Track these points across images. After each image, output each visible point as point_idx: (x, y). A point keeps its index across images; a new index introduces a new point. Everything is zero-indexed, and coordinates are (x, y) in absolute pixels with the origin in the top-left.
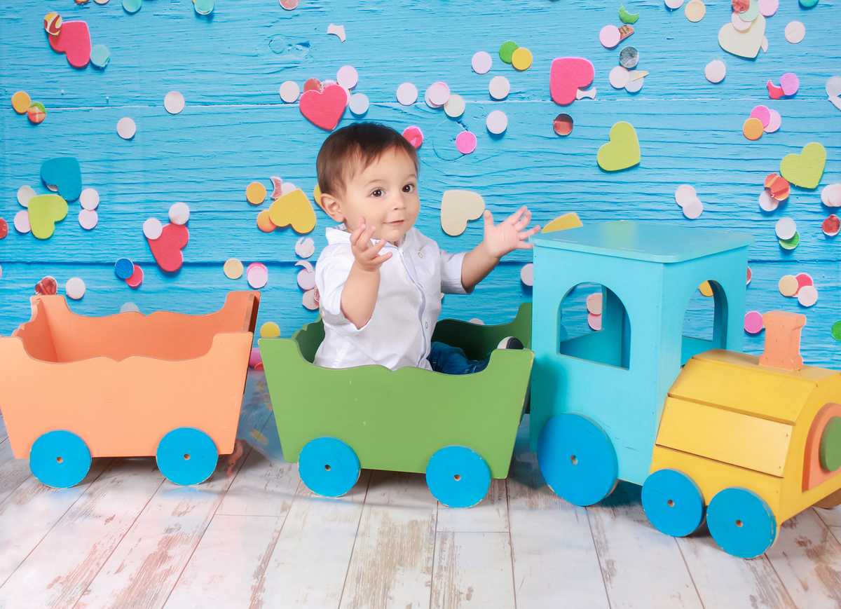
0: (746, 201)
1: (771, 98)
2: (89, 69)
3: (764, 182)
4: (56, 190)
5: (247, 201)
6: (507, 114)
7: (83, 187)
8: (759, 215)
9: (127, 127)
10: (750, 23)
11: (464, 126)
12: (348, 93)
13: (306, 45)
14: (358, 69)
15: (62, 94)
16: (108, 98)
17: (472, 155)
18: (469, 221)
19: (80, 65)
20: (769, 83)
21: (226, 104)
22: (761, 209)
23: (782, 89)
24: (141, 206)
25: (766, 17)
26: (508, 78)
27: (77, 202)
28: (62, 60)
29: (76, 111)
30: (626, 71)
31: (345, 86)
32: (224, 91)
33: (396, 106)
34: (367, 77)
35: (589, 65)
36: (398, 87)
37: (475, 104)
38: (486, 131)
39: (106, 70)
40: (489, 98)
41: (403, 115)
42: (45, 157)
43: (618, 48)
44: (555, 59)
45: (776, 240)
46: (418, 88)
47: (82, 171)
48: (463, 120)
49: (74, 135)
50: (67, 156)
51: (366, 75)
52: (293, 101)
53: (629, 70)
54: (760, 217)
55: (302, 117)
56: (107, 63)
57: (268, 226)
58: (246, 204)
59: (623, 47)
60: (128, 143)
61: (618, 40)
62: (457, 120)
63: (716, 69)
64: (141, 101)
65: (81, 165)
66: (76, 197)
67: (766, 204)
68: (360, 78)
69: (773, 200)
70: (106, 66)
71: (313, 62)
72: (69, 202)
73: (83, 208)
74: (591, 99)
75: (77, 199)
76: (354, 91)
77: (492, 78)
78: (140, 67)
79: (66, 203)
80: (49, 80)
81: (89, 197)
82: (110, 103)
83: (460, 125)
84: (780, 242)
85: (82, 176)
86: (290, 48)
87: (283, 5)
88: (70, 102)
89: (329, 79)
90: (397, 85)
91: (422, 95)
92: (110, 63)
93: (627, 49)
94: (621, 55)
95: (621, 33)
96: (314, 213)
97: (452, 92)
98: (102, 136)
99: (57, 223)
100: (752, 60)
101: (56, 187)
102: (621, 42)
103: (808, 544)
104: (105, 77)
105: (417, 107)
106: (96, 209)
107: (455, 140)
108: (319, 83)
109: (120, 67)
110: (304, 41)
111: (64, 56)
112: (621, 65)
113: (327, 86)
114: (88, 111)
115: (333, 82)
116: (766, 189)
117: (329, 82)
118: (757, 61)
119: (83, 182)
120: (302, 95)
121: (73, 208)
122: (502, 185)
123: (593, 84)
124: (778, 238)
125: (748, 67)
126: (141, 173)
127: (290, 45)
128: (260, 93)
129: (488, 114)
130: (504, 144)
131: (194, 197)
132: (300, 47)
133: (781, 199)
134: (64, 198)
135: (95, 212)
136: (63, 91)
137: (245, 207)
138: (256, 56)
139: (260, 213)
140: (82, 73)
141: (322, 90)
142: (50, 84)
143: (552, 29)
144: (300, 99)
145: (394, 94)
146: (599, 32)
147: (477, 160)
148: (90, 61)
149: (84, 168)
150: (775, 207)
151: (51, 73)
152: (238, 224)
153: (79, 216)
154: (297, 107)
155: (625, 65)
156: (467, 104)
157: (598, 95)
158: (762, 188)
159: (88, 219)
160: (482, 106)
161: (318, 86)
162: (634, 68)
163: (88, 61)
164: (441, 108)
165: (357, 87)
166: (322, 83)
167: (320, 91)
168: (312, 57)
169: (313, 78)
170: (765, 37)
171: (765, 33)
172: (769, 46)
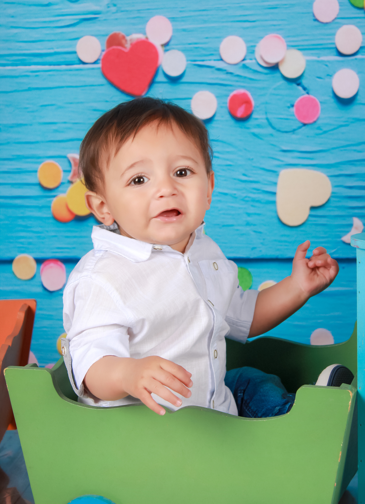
5: (40, 185)
6: (359, 73)
11: (305, 89)
12: (160, 50)
14: (172, 19)
17: (316, 126)
18: (313, 208)
21: (12, 65)
26: (359, 27)
31: (157, 41)
32: (9, 49)
33: (220, 65)
34: (184, 30)
36: (220, 42)
37: (318, 62)
38: (331, 94)
40: (335, 53)
41: (229, 76)
46: (246, 41)
48: (304, 82)
51: (184, 27)
52: (93, 61)
55: (103, 81)
57: (65, 215)
58: (38, 188)
62: (297, 81)
68: (175, 31)
71: (117, 12)
76: (168, 48)
77: (338, 28)
83: (300, 88)
89: (136, 33)
90: (220, 39)
91: (251, 51)
97: (290, 47)
105: (245, 67)
107: (293, 106)
108: (124, 37)
113: (134, 42)
115: (141, 36)
117: (136, 36)
120: (104, 53)
122: (352, 163)
128: (52, 51)
129: (335, 73)
130: (356, 111)
137: (36, 191)
138: (47, 5)
139: (55, 200)
141: (128, 46)
144: (101, 57)
145: (217, 50)
147: (320, 132)
152: (28, 213)
154: (98, 69)
156: (308, 62)
160: (327, 64)
161: (123, 41)
164: (275, 67)
165: (171, 43)
166: (128, 38)
167: (125, 48)
168: (115, 5)
169: (117, 32)
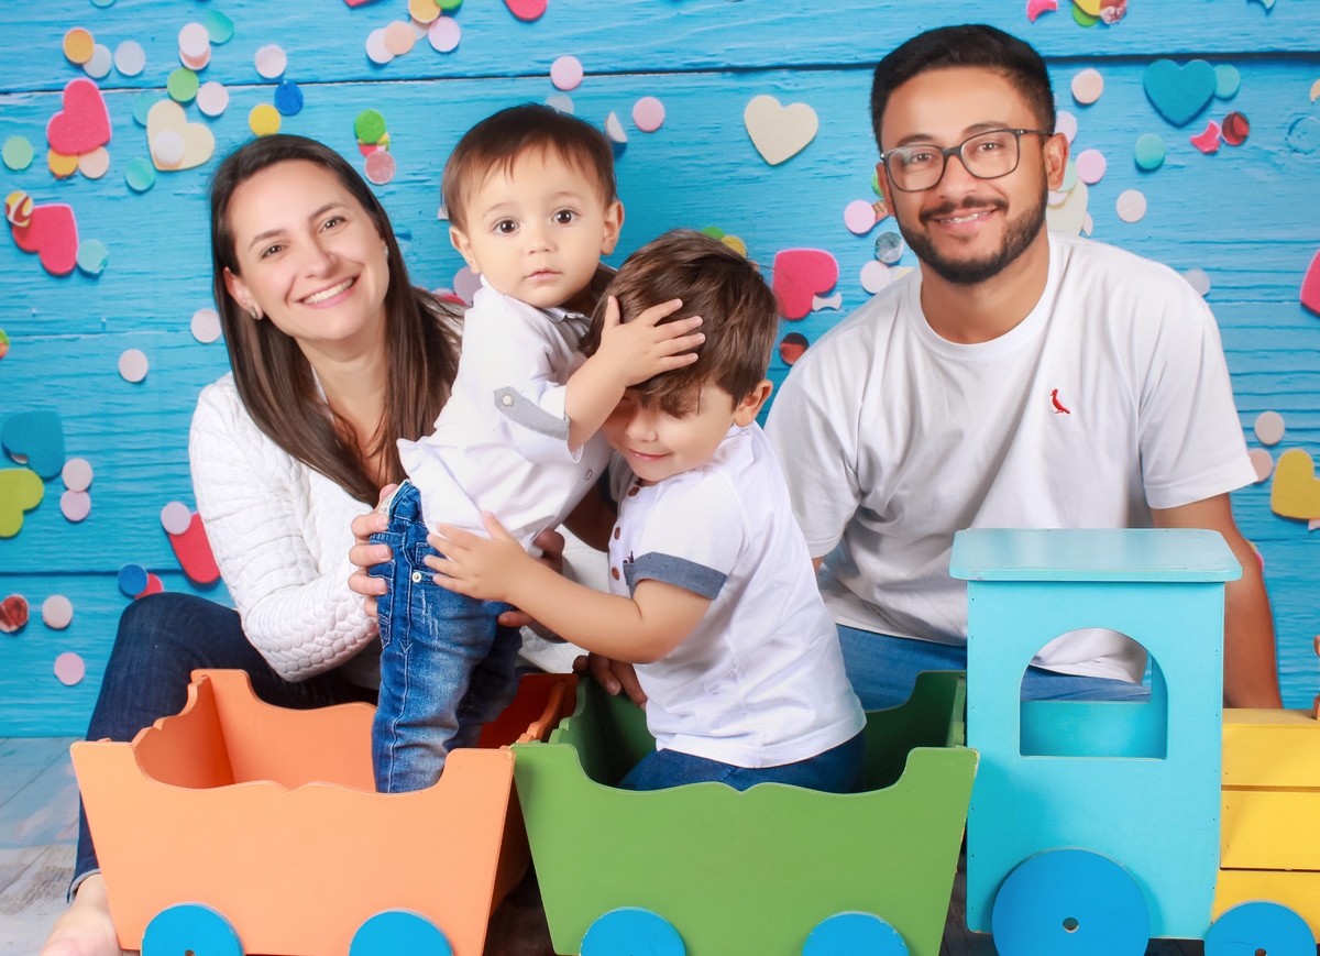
2: (75, 277)
4: (24, 462)
7: (67, 456)
9: (135, 364)
10: (1065, 194)
13: (407, 237)
15: (34, 315)
16: (104, 320)
19: (61, 270)
24: (158, 484)
25: (1089, 185)
27: (57, 480)
28: (33, 264)
29: (55, 340)
30: (885, 269)
35: (830, 261)
39: (102, 278)
42: (7, 411)
43: (872, 234)
44: (779, 252)
47: (65, 432)
49: (53, 377)
50: (43, 409)
53: (890, 265)
56: (102, 267)
59: (879, 232)
60: (137, 389)
61: (872, 222)
64: (156, 325)
65: (64, 423)
66: (58, 471)
70: (101, 272)
72: (46, 480)
73: (67, 489)
74: (834, 309)
75: (59, 474)
78: (153, 273)
79: (40, 481)
80: (13, 294)
81: (77, 472)
82: (108, 328)
85: (66, 439)
87: (371, 176)
88: (50, 328)
89: (441, 287)
92: (108, 267)
93: (886, 236)
94: (877, 244)
95: (877, 212)
98: (97, 379)
99: (27, 512)
101: (24, 456)
102: (876, 225)
104: (100, 288)
106: (87, 490)
109: (122, 274)
110: (403, 231)
111: (36, 258)
112: (877, 259)
114: (74, 340)
115: (449, 291)
117: (443, 291)
119: (68, 448)
121: (52, 488)
123: (837, 288)
126: (158, 434)
134: (37, 473)
135: (85, 495)
136: (34, 311)
140: (65, 283)
142: (15, 300)
143: (774, 208)
146: (843, 210)
148: (77, 266)
149: (69, 427)
151: (17, 284)
153: (62, 500)
155: (883, 259)
157: (844, 303)
159: (75, 505)
162: (896, 263)
163: (73, 264)
168: (415, 254)
170: (1088, 215)
171: (1088, 209)
172: (1095, 228)
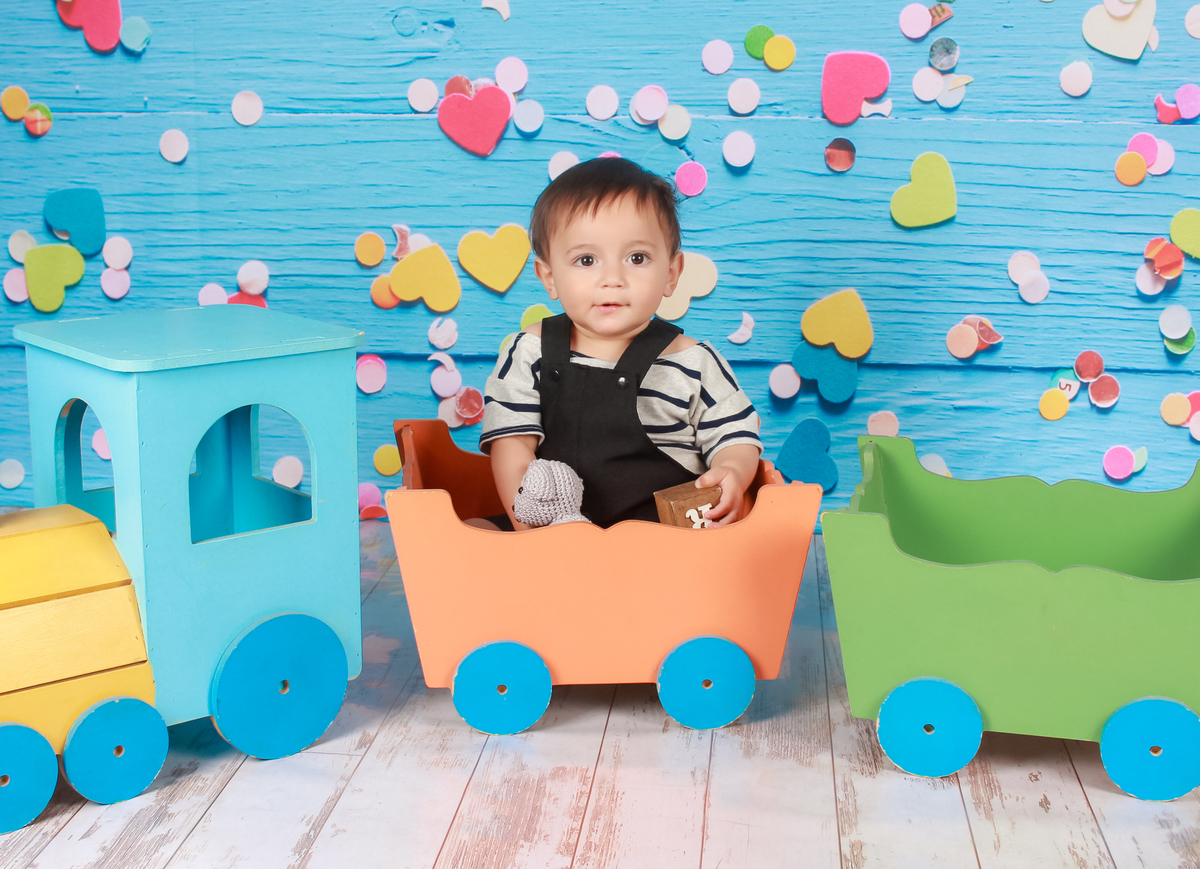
0: (1116, 278)
1: (1160, 122)
2: (118, 53)
3: (1144, 250)
4: (66, 238)
5: (357, 261)
6: (755, 137)
7: (107, 234)
8: (1136, 300)
9: (175, 144)
10: (1132, 6)
11: (689, 154)
12: (512, 99)
13: (450, 24)
14: (528, 62)
15: (77, 92)
16: (146, 99)
17: (700, 199)
18: (694, 299)
19: (105, 47)
20: (1158, 99)
21: (326, 112)
22: (1138, 291)
23: (1177, 110)
24: (195, 264)
26: (757, 82)
27: (99, 257)
28: (77, 40)
29: (98, 118)
30: (939, 76)
31: (508, 88)
32: (324, 92)
33: (586, 120)
34: (542, 76)
35: (882, 65)
36: (588, 91)
37: (706, 121)
38: (722, 162)
39: (143, 57)
40: (728, 112)
41: (596, 135)
42: (51, 187)
43: (927, 40)
44: (830, 54)
45: (1159, 339)
46: (619, 93)
47: (106, 210)
48: (688, 144)
49: (96, 155)
50: (85, 187)
51: (543, 72)
52: (427, 110)
53: (943, 73)
54: (1136, 303)
55: (440, 135)
56: (145, 46)
57: (387, 300)
58: (354, 264)
59: (934, 38)
60: (177, 169)
61: (928, 27)
62: (679, 144)
63: (1077, 75)
64: (198, 105)
65: (104, 200)
66: (98, 249)
67: (1147, 284)
68: (531, 76)
69: (1158, 278)
70: (144, 50)
71: (460, 50)
72: (87, 257)
73: (107, 267)
74: (883, 116)
75: (99, 252)
76: (521, 97)
77: (733, 81)
78: (195, 53)
79: (81, 258)
80: (57, 70)
81: (117, 250)
82: (150, 107)
83: (683, 152)
84: (1166, 343)
85: (107, 217)
86: (425, 28)
88: (91, 105)
89: (483, 77)
90: (587, 88)
91: (625, 104)
92: (151, 45)
93: (938, 43)
94: (932, 50)
95: (933, 17)
96: (458, 280)
97: (672, 101)
98: (138, 158)
99: (68, 288)
100: (1134, 62)
101: (66, 233)
102: (932, 30)
103: (1175, 825)
104: (142, 67)
105: (617, 123)
106: (127, 268)
107: (674, 174)
108: (468, 82)
109: (165, 52)
110: (446, 18)
111: (80, 34)
112: (931, 65)
113: (480, 88)
114: (116, 118)
115: (488, 82)
116: (1148, 261)
117: (483, 82)
118: (1141, 63)
119: (108, 226)
120: (442, 101)
121: (93, 266)
122: (744, 245)
123: (887, 94)
124: (1163, 336)
125: (1126, 72)
126: (196, 215)
127: (425, 24)
128: (377, 96)
129: (726, 136)
130: (749, 183)
131: (275, 253)
132: (440, 27)
133: (1169, 277)
134: (78, 250)
135: (125, 273)
136: (78, 87)
137: (353, 269)
138: (373, 39)
139: (375, 280)
140: (107, 60)
141: (473, 93)
142: (59, 76)
143: (826, 8)
144: (439, 106)
145: (583, 102)
146: (899, 13)
147: (708, 207)
148: (120, 43)
149: (109, 205)
150: (1159, 288)
151: (61, 60)
152: (340, 296)
153: (102, 277)
154: (433, 120)
155: (937, 66)
156: (693, 120)
157: (894, 110)
158: (1141, 259)
159: (115, 283)
160: (717, 124)
161: (467, 87)
162: (951, 71)
163: (116, 42)
164: (653, 126)
165: (526, 91)
166: (473, 83)
167: (469, 95)
168: (457, 42)
169: (460, 75)
170: (1154, 27)
171: (1155, 22)
172: (1160, 42)
